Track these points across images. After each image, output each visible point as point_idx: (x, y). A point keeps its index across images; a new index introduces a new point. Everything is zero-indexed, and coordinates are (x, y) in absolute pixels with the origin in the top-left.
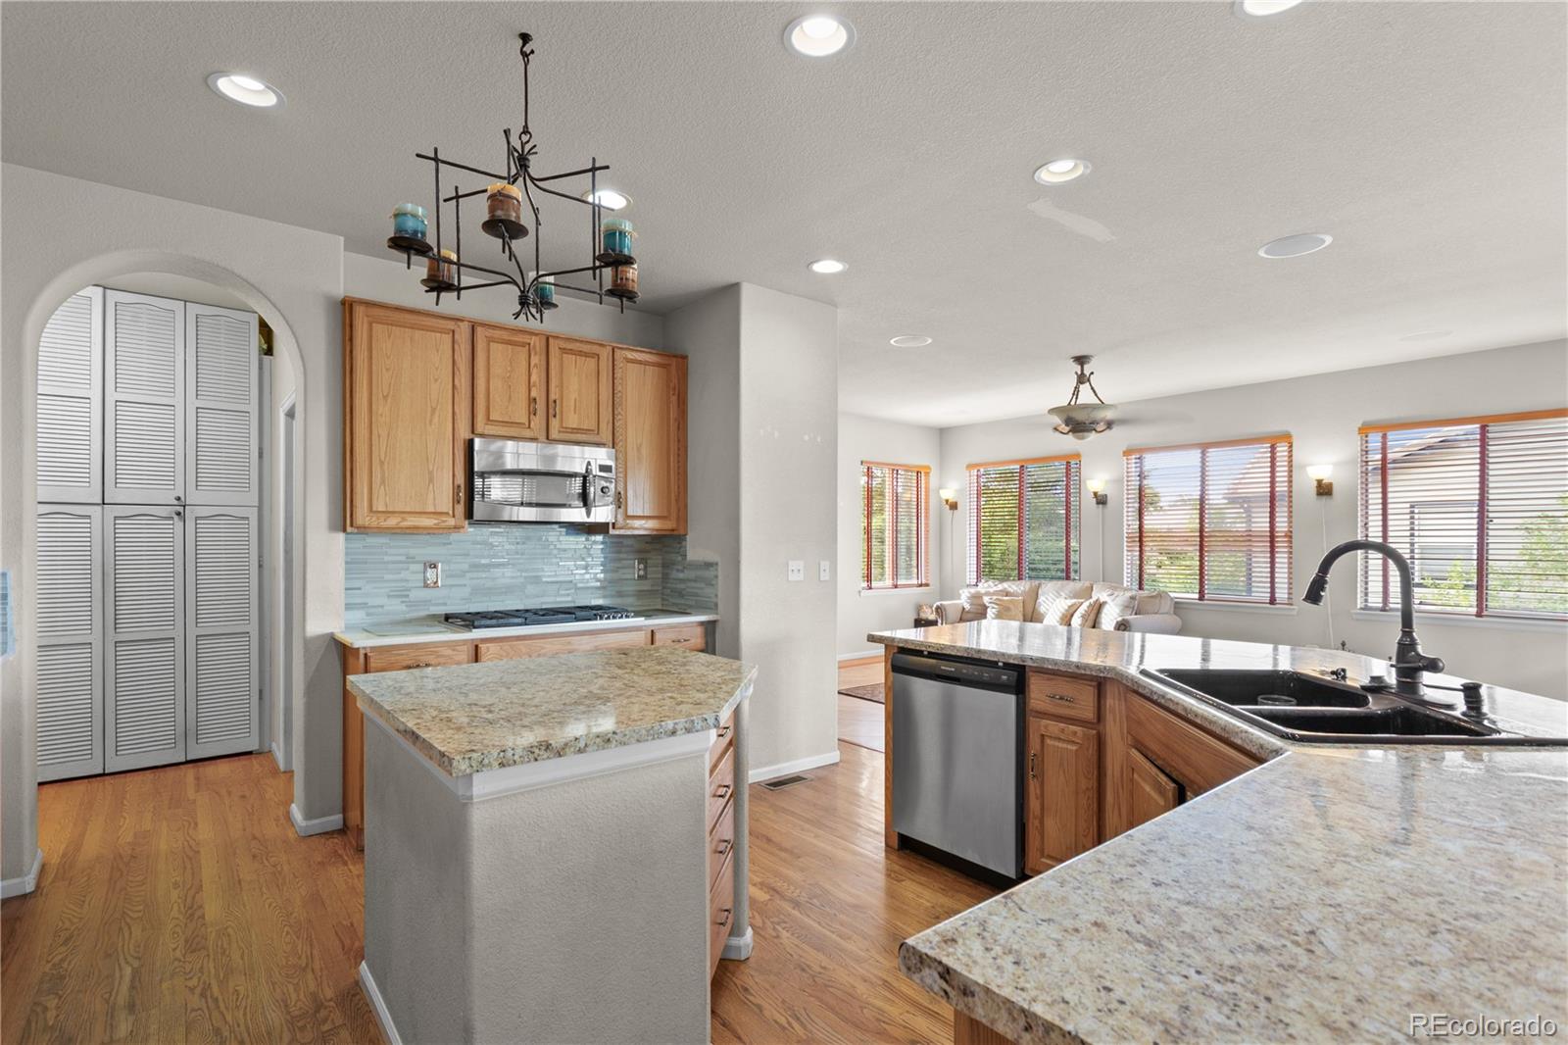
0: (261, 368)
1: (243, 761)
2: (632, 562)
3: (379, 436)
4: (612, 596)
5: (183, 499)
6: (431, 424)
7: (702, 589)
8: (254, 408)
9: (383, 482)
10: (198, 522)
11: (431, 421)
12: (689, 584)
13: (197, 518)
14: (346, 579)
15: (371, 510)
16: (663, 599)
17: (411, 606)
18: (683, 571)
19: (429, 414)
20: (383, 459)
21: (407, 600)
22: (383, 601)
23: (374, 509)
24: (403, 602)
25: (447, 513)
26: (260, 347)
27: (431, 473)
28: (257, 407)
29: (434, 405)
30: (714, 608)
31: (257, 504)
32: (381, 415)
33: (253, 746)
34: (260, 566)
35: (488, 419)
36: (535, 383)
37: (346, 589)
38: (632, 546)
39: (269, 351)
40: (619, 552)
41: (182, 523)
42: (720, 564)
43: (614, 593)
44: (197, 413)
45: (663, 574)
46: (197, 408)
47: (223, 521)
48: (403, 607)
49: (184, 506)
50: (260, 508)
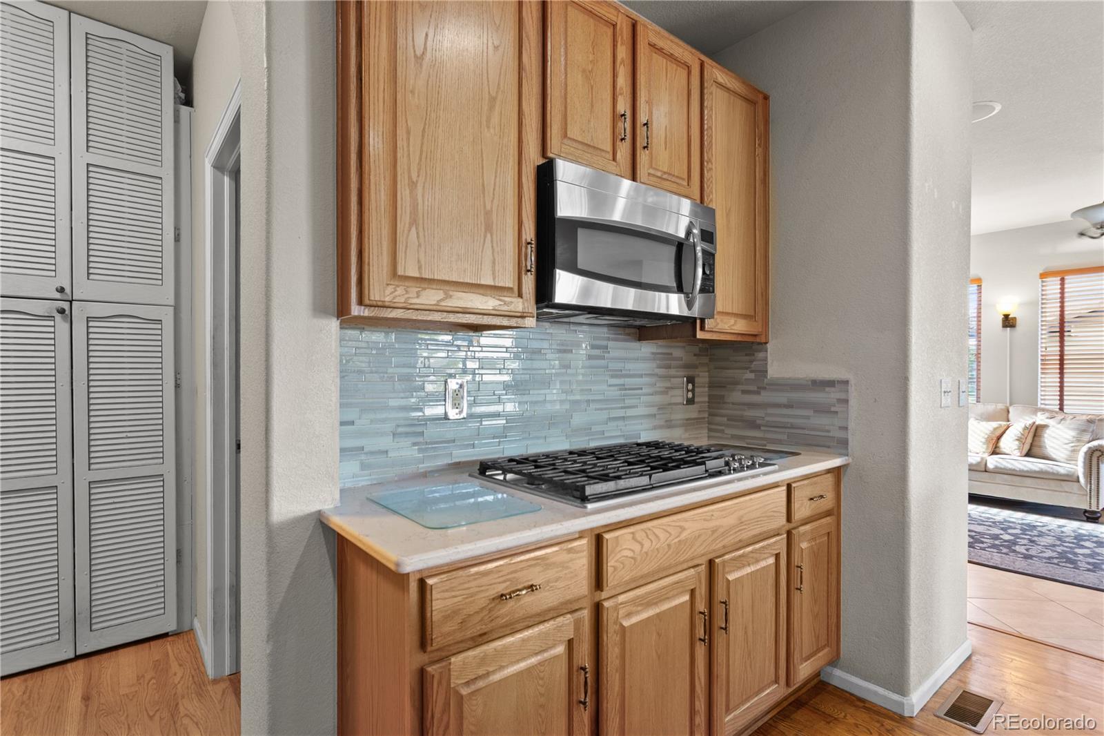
0: (177, 120)
1: (156, 648)
2: (680, 379)
3: (408, 132)
4: (661, 427)
5: (68, 290)
6: (488, 127)
7: (808, 417)
8: (167, 173)
9: (414, 222)
10: (91, 324)
11: (488, 121)
12: (770, 411)
13: (88, 319)
14: (342, 405)
15: (394, 274)
16: (710, 430)
17: (426, 450)
18: (758, 393)
19: (486, 108)
20: (414, 177)
21: (420, 439)
22: (385, 442)
23: (400, 272)
24: (414, 444)
25: (510, 289)
26: (176, 93)
27: (488, 214)
28: (171, 172)
29: (494, 94)
30: (842, 446)
31: (172, 302)
32: (412, 92)
33: (171, 626)
34: (177, 386)
35: (565, 135)
36: (621, 89)
37: (342, 423)
38: (681, 359)
39: (188, 101)
40: (669, 367)
41: (67, 326)
42: (852, 382)
43: (662, 423)
44: (88, 171)
45: (710, 396)
46: (88, 165)
47: (125, 324)
48: (413, 453)
49: (71, 302)
50: (177, 309)
